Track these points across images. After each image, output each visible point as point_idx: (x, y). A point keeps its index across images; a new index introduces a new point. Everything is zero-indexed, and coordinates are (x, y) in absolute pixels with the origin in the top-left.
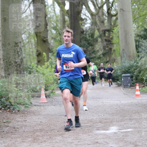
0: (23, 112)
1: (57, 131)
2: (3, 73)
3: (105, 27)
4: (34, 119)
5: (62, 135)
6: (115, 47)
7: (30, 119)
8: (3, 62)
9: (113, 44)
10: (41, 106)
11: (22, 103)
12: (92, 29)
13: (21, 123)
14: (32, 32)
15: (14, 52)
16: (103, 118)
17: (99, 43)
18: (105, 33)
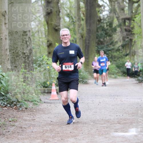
0: (31, 110)
1: (70, 131)
2: (10, 65)
3: (125, 15)
4: (43, 118)
5: (75, 136)
6: (136, 38)
7: (39, 118)
8: (10, 53)
9: (134, 34)
10: (51, 103)
11: (30, 99)
12: (110, 17)
13: (28, 123)
14: (42, 19)
15: (22, 42)
16: (122, 118)
17: (118, 32)
18: (125, 22)
